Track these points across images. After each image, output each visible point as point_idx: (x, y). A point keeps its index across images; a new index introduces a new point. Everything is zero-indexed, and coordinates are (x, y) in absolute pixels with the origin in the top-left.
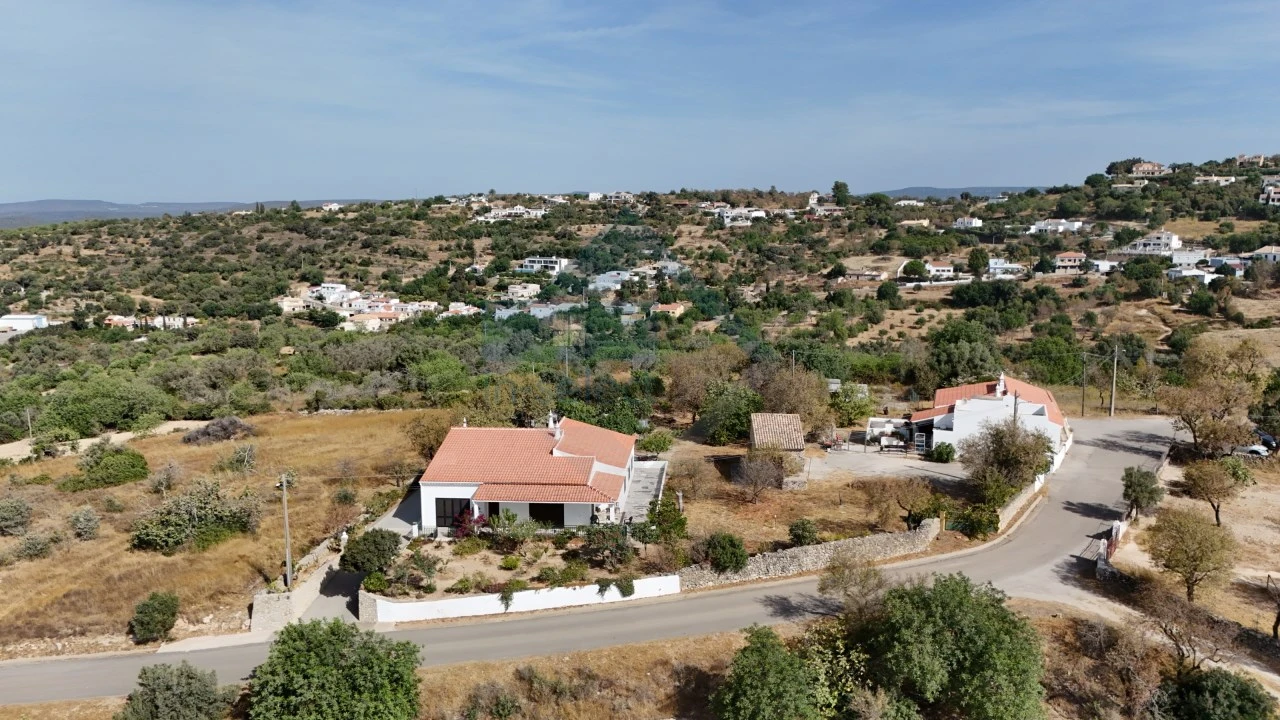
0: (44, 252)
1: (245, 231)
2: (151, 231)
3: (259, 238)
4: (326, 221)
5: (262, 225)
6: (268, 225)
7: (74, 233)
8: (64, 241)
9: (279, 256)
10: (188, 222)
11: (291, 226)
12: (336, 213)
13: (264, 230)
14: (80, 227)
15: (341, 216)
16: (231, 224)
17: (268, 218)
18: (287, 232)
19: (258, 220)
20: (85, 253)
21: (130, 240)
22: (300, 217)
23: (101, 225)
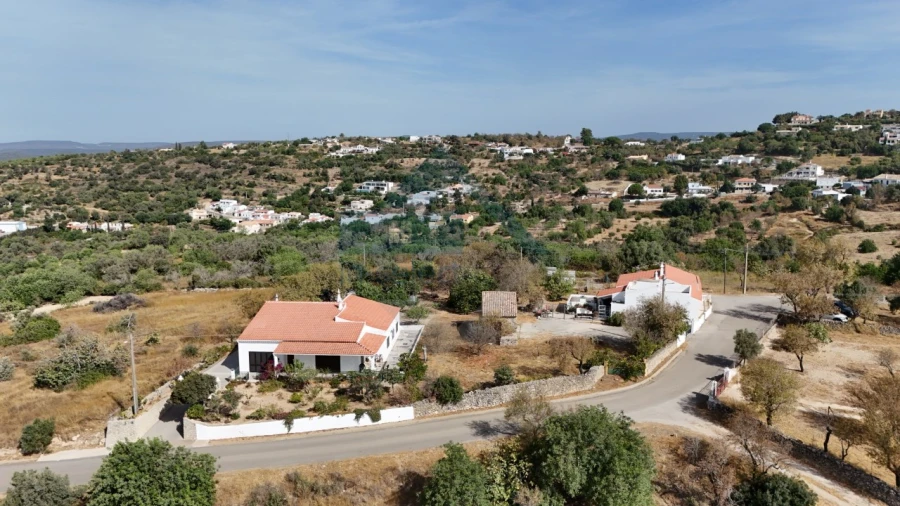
0: (25, 177)
1: (167, 163)
2: (101, 163)
3: (177, 167)
4: (225, 155)
5: (180, 158)
6: (184, 158)
7: (47, 164)
8: (40, 169)
9: (190, 180)
10: (127, 156)
11: (200, 159)
12: (232, 150)
13: (181, 162)
14: (52, 159)
15: (235, 152)
16: (158, 158)
17: (184, 153)
18: (197, 164)
19: (176, 155)
20: (54, 178)
21: (86, 169)
22: (206, 153)
23: (67, 158)
